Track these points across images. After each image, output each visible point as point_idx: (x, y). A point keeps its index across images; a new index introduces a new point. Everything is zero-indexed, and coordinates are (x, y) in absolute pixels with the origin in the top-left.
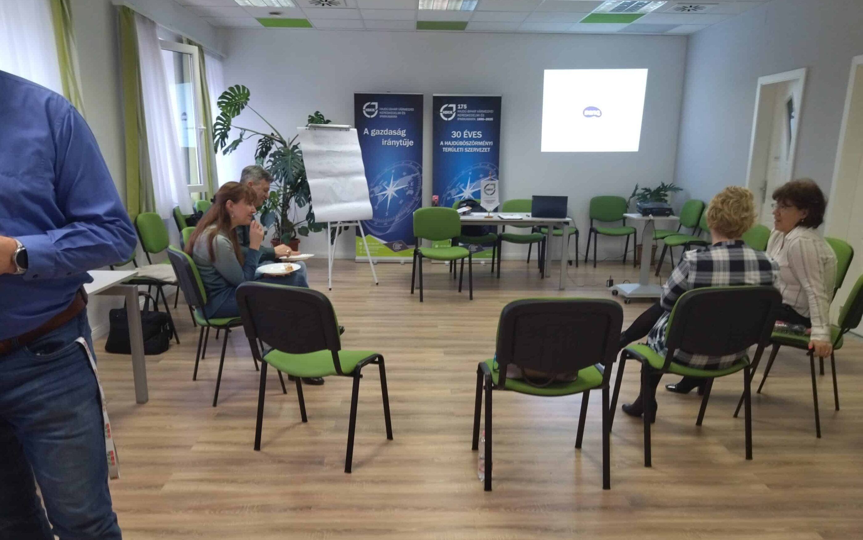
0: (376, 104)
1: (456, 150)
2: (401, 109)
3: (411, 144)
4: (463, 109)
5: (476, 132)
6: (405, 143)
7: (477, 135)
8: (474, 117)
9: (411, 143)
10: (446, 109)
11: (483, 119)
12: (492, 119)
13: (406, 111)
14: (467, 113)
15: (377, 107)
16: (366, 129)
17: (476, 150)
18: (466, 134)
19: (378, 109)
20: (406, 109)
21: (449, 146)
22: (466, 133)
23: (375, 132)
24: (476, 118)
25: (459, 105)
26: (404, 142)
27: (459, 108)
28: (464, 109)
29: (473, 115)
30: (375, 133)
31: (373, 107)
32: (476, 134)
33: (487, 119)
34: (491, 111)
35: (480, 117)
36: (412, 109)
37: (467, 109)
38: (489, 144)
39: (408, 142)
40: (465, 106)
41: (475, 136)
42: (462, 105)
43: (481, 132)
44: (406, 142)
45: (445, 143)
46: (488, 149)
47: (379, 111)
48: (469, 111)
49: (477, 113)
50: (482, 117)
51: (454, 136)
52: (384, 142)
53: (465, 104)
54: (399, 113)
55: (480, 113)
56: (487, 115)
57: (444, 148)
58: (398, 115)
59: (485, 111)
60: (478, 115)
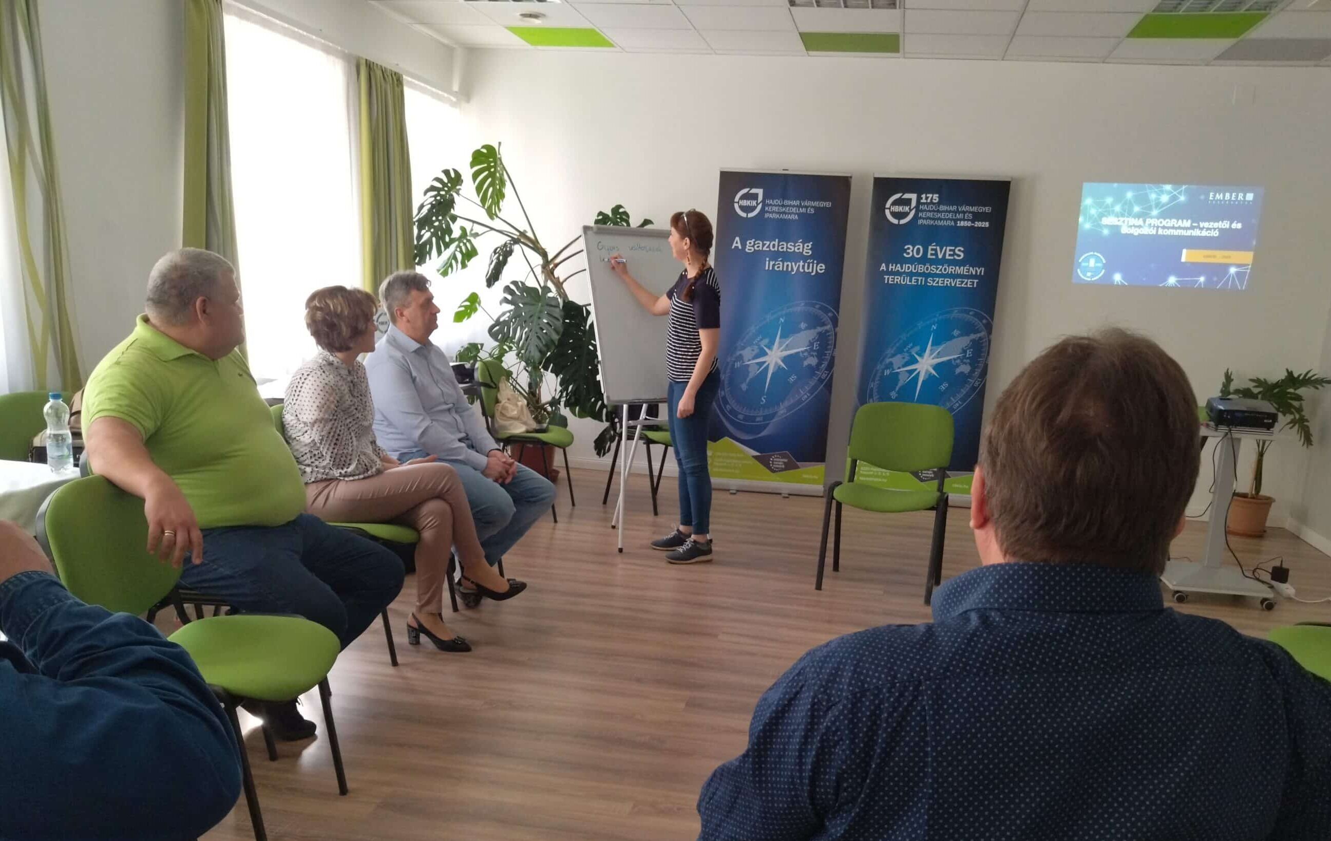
0: (760, 192)
1: (910, 281)
2: (806, 203)
3: (821, 270)
4: (931, 203)
5: (953, 248)
6: (808, 268)
7: (955, 254)
8: (951, 220)
9: (821, 268)
10: (898, 202)
11: (969, 224)
12: (987, 224)
13: (814, 207)
14: (938, 211)
15: (760, 198)
16: (737, 239)
17: (951, 283)
18: (933, 252)
19: (763, 201)
20: (816, 204)
21: (898, 273)
22: (932, 250)
23: (755, 244)
24: (956, 221)
25: (924, 196)
26: (806, 265)
27: (923, 201)
28: (934, 204)
29: (950, 216)
30: (753, 246)
31: (755, 197)
32: (952, 253)
33: (978, 224)
34: (987, 209)
35: (964, 220)
36: (828, 204)
37: (939, 203)
38: (976, 271)
39: (815, 265)
40: (936, 198)
41: (950, 255)
42: (930, 196)
43: (962, 249)
44: (811, 265)
45: (890, 267)
46: (973, 282)
47: (764, 204)
48: (942, 208)
49: (957, 212)
50: (968, 220)
51: (908, 254)
52: (769, 265)
53: (936, 193)
54: (803, 210)
55: (964, 212)
56: (977, 217)
57: (886, 277)
58: (799, 214)
59: (975, 209)
60: (961, 216)
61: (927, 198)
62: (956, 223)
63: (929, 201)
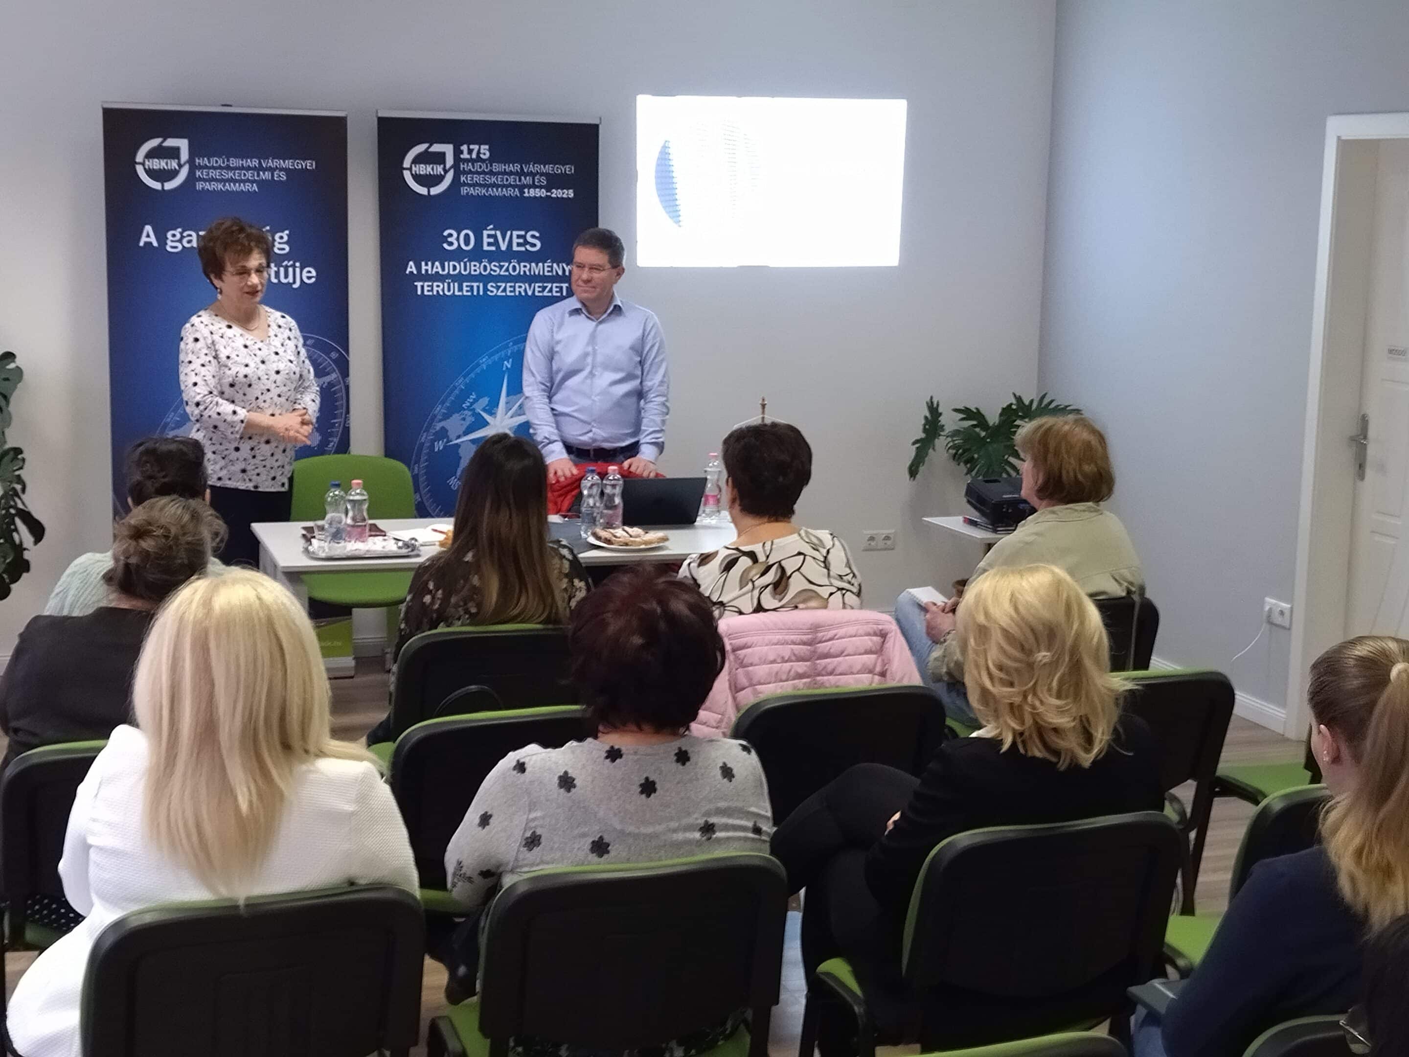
0: (183, 144)
1: (460, 289)
2: (271, 163)
3: (309, 278)
4: (479, 159)
5: (523, 233)
6: (286, 276)
7: (526, 242)
8: (514, 187)
9: (309, 275)
10: (422, 159)
11: (543, 193)
12: (571, 193)
13: (286, 170)
14: (491, 173)
15: (184, 156)
16: (148, 228)
17: (525, 290)
18: (492, 240)
19: (191, 161)
20: (288, 164)
21: (437, 277)
22: (489, 236)
23: (182, 237)
24: (522, 188)
25: (464, 148)
26: (282, 270)
27: (465, 156)
28: (483, 161)
29: (511, 180)
30: (180, 241)
31: (174, 153)
32: (521, 241)
33: (556, 193)
34: (569, 169)
35: (534, 186)
36: (310, 165)
37: (491, 160)
38: (564, 270)
39: (298, 270)
40: (485, 151)
41: (519, 245)
42: (475, 147)
43: (537, 235)
44: (291, 270)
45: (424, 267)
46: (561, 288)
47: (193, 168)
48: (496, 167)
49: (521, 173)
50: (541, 187)
51: (451, 244)
53: (485, 144)
54: (266, 176)
55: (533, 175)
56: (554, 182)
57: (419, 284)
58: (261, 183)
59: (548, 169)
60: (528, 180)
61: (470, 151)
62: (522, 193)
63: (474, 156)
